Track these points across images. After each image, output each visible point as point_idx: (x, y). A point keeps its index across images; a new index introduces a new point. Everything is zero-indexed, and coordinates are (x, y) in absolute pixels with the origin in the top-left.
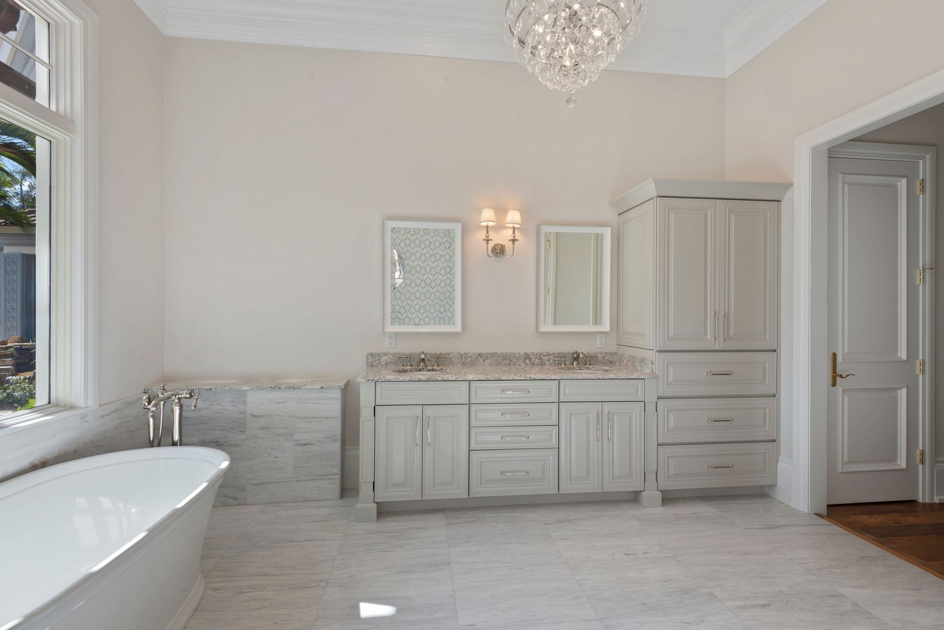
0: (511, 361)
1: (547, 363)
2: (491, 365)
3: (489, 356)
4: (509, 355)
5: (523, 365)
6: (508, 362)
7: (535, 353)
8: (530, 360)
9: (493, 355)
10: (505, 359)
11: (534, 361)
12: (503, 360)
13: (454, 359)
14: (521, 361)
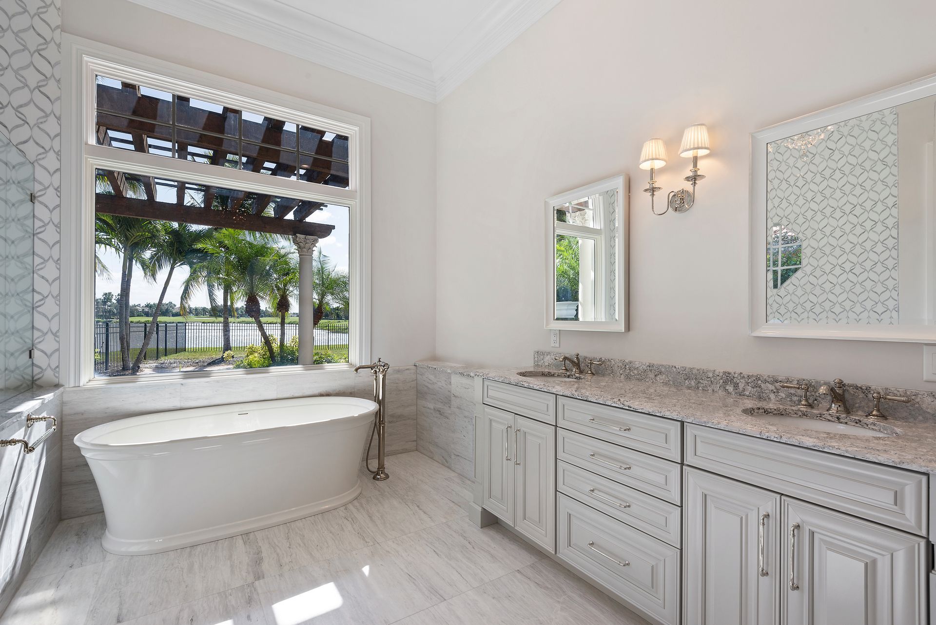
0: (699, 382)
1: (772, 396)
3: (663, 370)
4: (695, 371)
6: (693, 383)
7: (745, 373)
8: (736, 386)
9: (670, 369)
10: (688, 378)
11: (744, 390)
12: (685, 380)
13: (616, 368)
14: (718, 386)
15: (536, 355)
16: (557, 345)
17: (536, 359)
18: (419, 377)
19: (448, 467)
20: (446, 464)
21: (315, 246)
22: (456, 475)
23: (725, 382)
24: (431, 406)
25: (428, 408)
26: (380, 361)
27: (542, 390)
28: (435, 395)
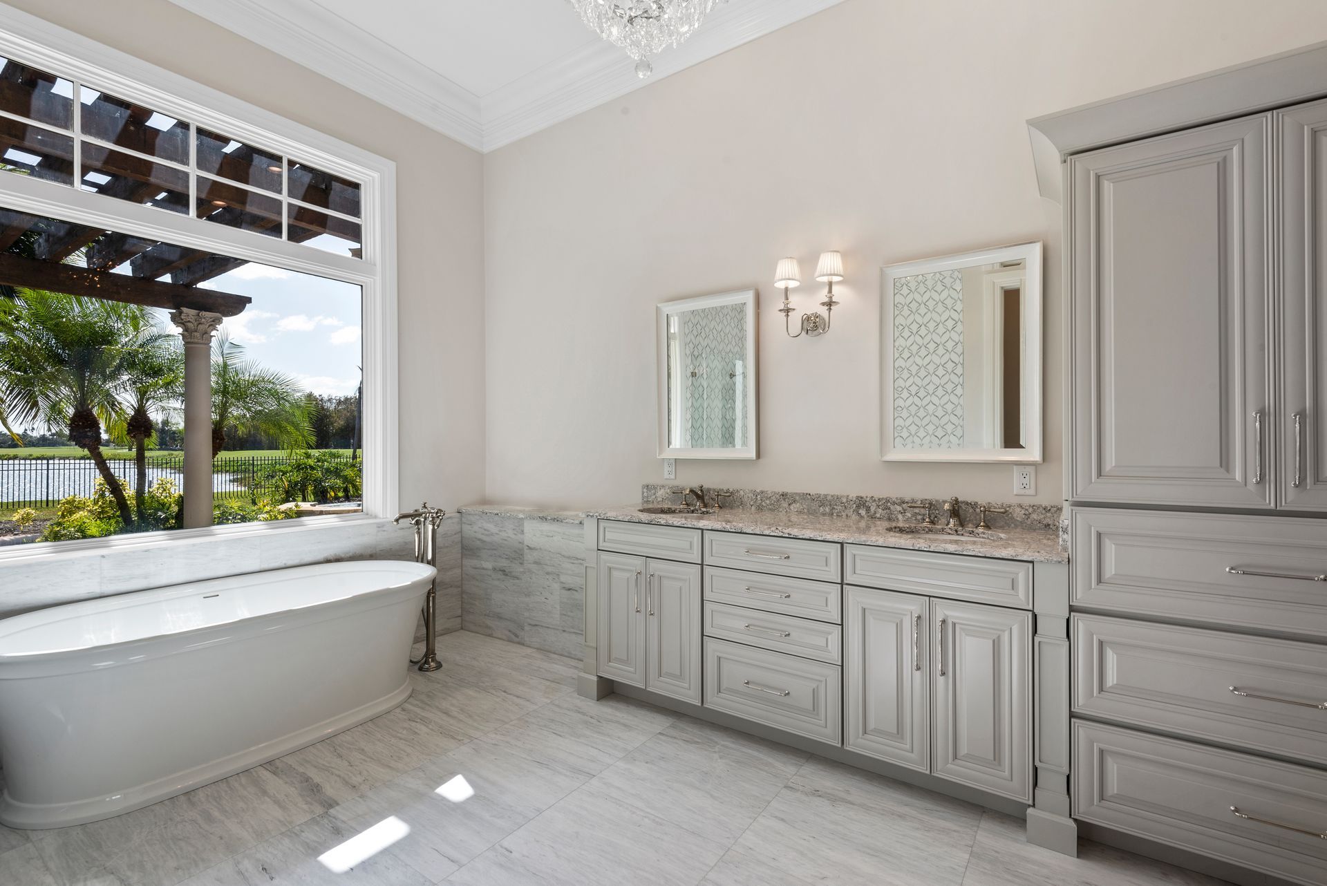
0: (833, 508)
1: (900, 517)
2: (800, 512)
3: (797, 498)
4: (829, 498)
5: (854, 517)
6: (827, 510)
7: (876, 497)
8: (868, 509)
9: (805, 496)
10: (823, 505)
11: (875, 513)
12: (820, 506)
13: (745, 499)
14: (852, 510)
15: (645, 490)
16: (673, 476)
17: (645, 494)
18: (466, 528)
19: (519, 643)
20: (515, 638)
22: (534, 650)
23: (858, 507)
24: (488, 565)
25: (483, 569)
26: (425, 507)
27: (685, 526)
28: (495, 549)
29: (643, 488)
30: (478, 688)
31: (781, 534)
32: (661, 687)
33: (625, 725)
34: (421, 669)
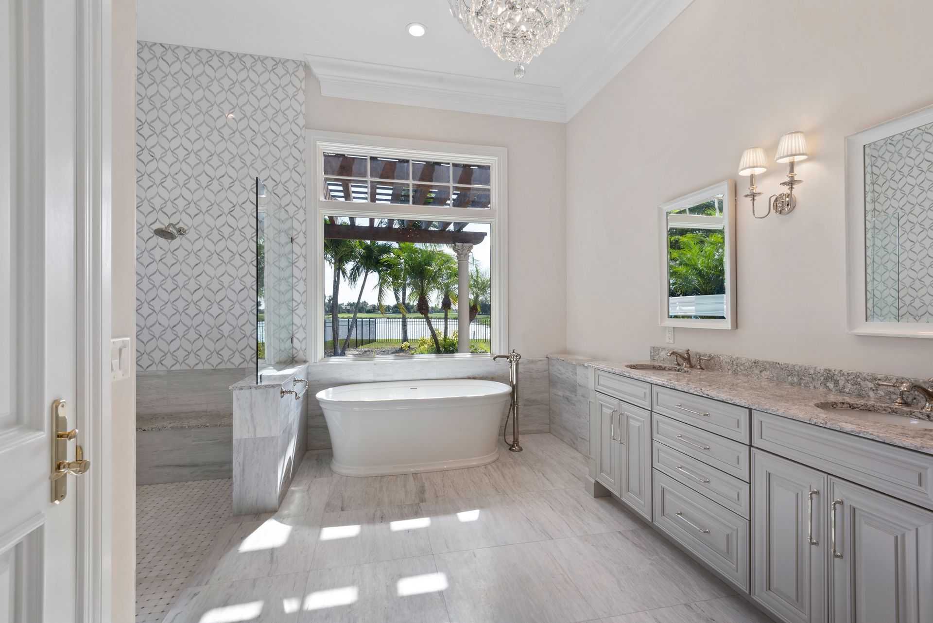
0: (801, 379)
1: (871, 394)
3: (768, 366)
4: (797, 368)
6: (795, 379)
7: (845, 371)
8: (836, 383)
9: (774, 365)
10: (791, 374)
11: (844, 387)
12: (788, 376)
13: (724, 364)
14: (819, 382)
15: (652, 351)
16: (672, 341)
17: (652, 354)
18: (551, 368)
19: (575, 449)
20: (573, 445)
21: (470, 252)
22: (582, 455)
23: (826, 379)
24: (560, 393)
25: (559, 395)
26: (514, 352)
27: (639, 379)
28: (563, 384)
29: (651, 349)
30: (531, 468)
31: (701, 394)
32: (628, 499)
33: (599, 518)
34: (510, 449)
